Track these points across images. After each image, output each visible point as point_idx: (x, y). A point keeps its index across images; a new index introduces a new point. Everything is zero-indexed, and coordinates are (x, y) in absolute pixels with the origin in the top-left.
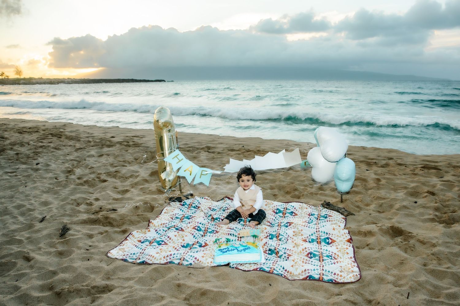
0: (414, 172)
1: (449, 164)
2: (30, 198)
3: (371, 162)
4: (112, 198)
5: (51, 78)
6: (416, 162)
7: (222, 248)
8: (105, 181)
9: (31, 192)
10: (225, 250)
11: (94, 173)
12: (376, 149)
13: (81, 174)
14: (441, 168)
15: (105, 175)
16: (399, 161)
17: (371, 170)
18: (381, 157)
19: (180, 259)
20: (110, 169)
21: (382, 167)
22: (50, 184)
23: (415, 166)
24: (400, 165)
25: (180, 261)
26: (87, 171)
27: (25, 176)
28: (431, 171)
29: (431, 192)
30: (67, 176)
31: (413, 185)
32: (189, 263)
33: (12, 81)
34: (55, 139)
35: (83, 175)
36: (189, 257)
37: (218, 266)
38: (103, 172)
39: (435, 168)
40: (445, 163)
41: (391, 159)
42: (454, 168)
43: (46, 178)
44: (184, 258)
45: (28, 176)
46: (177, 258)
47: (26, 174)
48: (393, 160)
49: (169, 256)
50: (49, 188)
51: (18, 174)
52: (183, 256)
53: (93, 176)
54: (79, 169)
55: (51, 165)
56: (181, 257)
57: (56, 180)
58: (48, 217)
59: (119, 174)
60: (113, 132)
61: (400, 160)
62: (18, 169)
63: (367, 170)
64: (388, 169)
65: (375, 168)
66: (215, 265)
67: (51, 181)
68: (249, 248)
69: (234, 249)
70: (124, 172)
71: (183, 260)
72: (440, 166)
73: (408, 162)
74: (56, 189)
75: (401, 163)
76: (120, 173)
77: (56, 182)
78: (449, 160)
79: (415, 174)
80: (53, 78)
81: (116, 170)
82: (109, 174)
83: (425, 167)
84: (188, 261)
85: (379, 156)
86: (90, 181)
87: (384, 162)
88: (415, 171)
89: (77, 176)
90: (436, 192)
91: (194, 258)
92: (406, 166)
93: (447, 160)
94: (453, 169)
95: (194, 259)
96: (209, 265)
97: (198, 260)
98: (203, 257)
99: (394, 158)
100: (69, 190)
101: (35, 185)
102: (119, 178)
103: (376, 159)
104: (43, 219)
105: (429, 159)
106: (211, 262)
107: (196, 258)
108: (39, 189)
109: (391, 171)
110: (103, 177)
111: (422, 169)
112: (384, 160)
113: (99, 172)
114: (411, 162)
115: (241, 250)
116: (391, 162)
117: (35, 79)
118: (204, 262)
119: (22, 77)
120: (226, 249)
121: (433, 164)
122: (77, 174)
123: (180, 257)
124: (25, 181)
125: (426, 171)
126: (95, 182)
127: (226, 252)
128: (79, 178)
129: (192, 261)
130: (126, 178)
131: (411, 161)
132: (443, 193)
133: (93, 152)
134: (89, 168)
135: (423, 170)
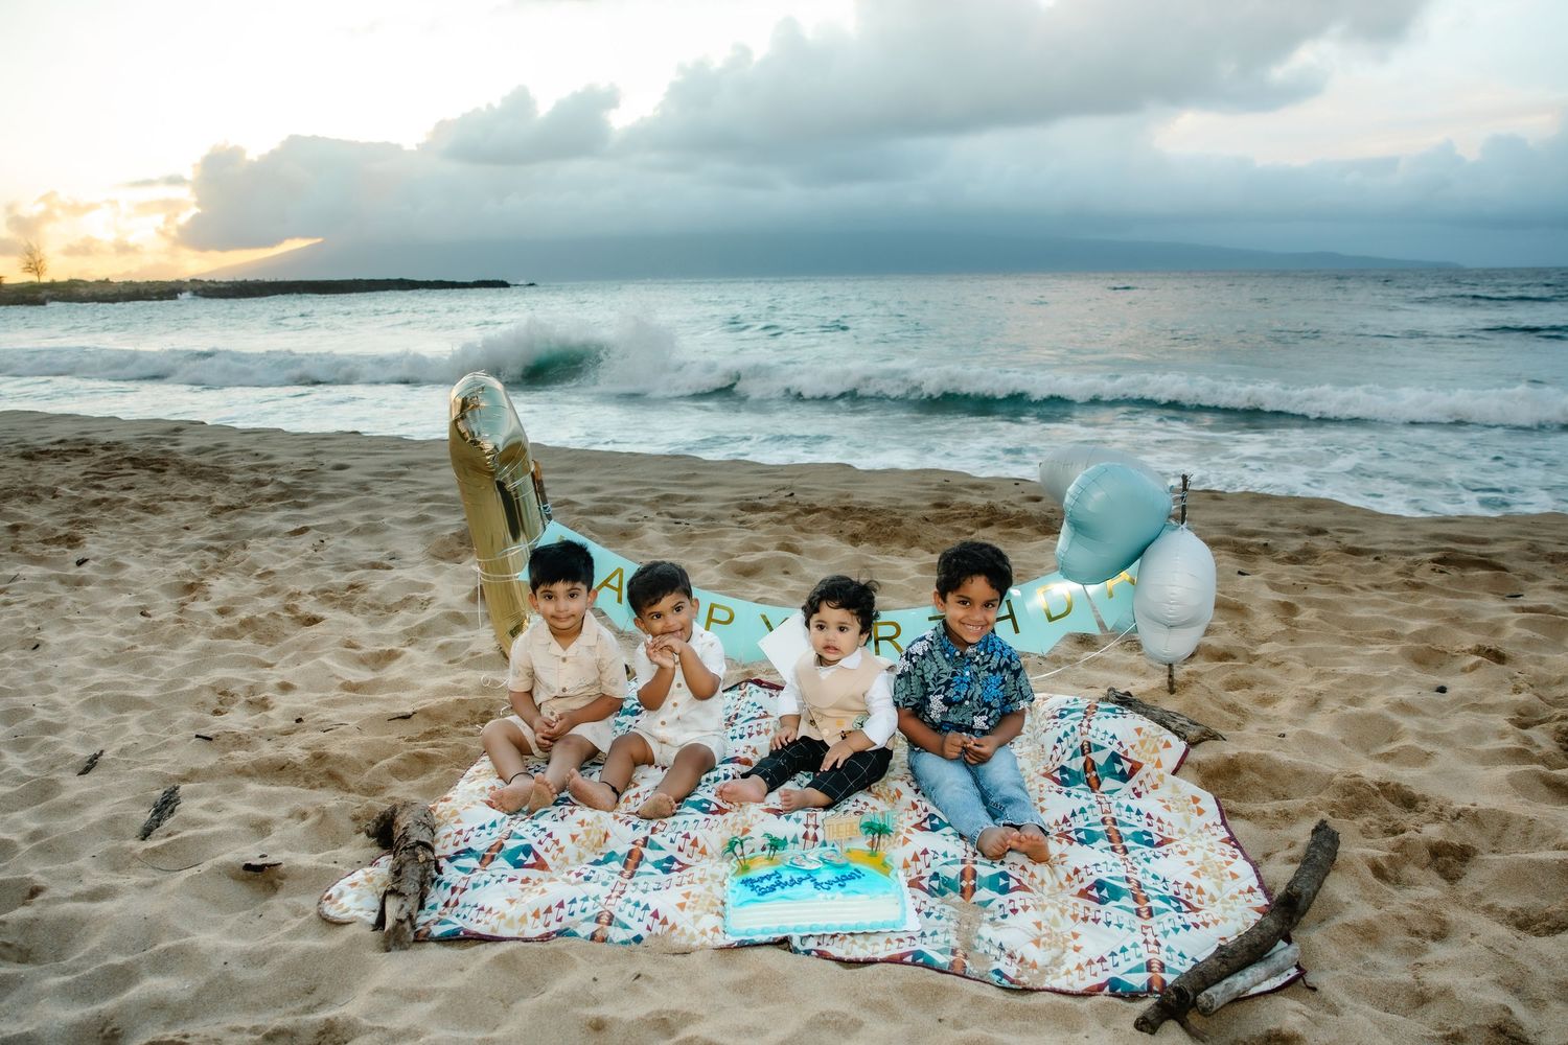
0: (1413, 580)
1: (1532, 548)
2: (50, 682)
3: (1251, 545)
4: (340, 682)
5: (137, 280)
6: (1412, 543)
7: (753, 874)
8: (313, 621)
9: (55, 663)
10: (766, 883)
11: (274, 591)
12: (1258, 499)
13: (230, 595)
14: (1503, 562)
15: (312, 598)
16: (1349, 540)
17: (1256, 572)
18: (1283, 526)
19: (598, 920)
20: (330, 579)
21: (1292, 559)
22: (123, 632)
23: (1411, 558)
24: (1355, 552)
25: (597, 926)
26: (252, 586)
27: (35, 605)
28: (1474, 574)
29: (1490, 650)
30: (183, 605)
31: (1417, 625)
32: (632, 934)
33: (14, 292)
34: (143, 476)
35: (236, 600)
36: (630, 908)
37: (743, 945)
38: (308, 590)
39: (1485, 563)
40: (1516, 543)
41: (1319, 532)
42: (1552, 561)
43: (107, 612)
44: (611, 917)
45: (50, 605)
46: (587, 915)
47: (39, 597)
48: (1327, 537)
49: (555, 910)
50: (120, 649)
51: (12, 599)
52: (608, 908)
53: (270, 603)
54: (223, 580)
55: (128, 566)
56: (600, 909)
57: (143, 619)
58: (108, 755)
59: (362, 597)
60: (339, 450)
61: (1354, 536)
62: (14, 579)
63: (1240, 573)
64: (1315, 569)
65: (1267, 566)
66: (731, 939)
67: (125, 624)
68: (856, 875)
69: (801, 880)
70: (378, 588)
71: (610, 924)
72: (1502, 555)
73: (1381, 542)
74: (141, 649)
75: (1359, 546)
76: (365, 591)
77: (143, 626)
78: (1529, 534)
79: (1417, 586)
80: (145, 280)
81: (353, 582)
82: (327, 596)
83: (1445, 561)
84: (626, 927)
85: (1273, 524)
86: (261, 620)
87: (1295, 545)
88: (1412, 576)
89: (215, 603)
90: (1507, 650)
91: (648, 913)
92: (1377, 559)
93: (1520, 533)
94: (1549, 565)
95: (648, 920)
96: (709, 942)
97: (665, 922)
98: (682, 906)
99: (1329, 529)
100: (188, 656)
101: (71, 636)
102: (364, 611)
103: (1266, 534)
104: (91, 761)
105: (1453, 532)
106: (715, 930)
107: (655, 915)
108: (85, 652)
109: (1328, 576)
110: (308, 606)
111: (1440, 567)
112: (1295, 536)
113: (292, 588)
114: (1395, 542)
115: (830, 883)
116: (1319, 542)
117: (86, 284)
118: (689, 929)
119: (45, 279)
120: (768, 877)
121: (1473, 549)
122: (214, 599)
123: (597, 911)
124: (36, 622)
125: (1454, 573)
126: (278, 623)
127: (772, 889)
128: (222, 612)
129: (643, 926)
130: (388, 609)
131: (1391, 539)
132: (1534, 654)
133: (270, 520)
134: (260, 576)
135: (1441, 572)
